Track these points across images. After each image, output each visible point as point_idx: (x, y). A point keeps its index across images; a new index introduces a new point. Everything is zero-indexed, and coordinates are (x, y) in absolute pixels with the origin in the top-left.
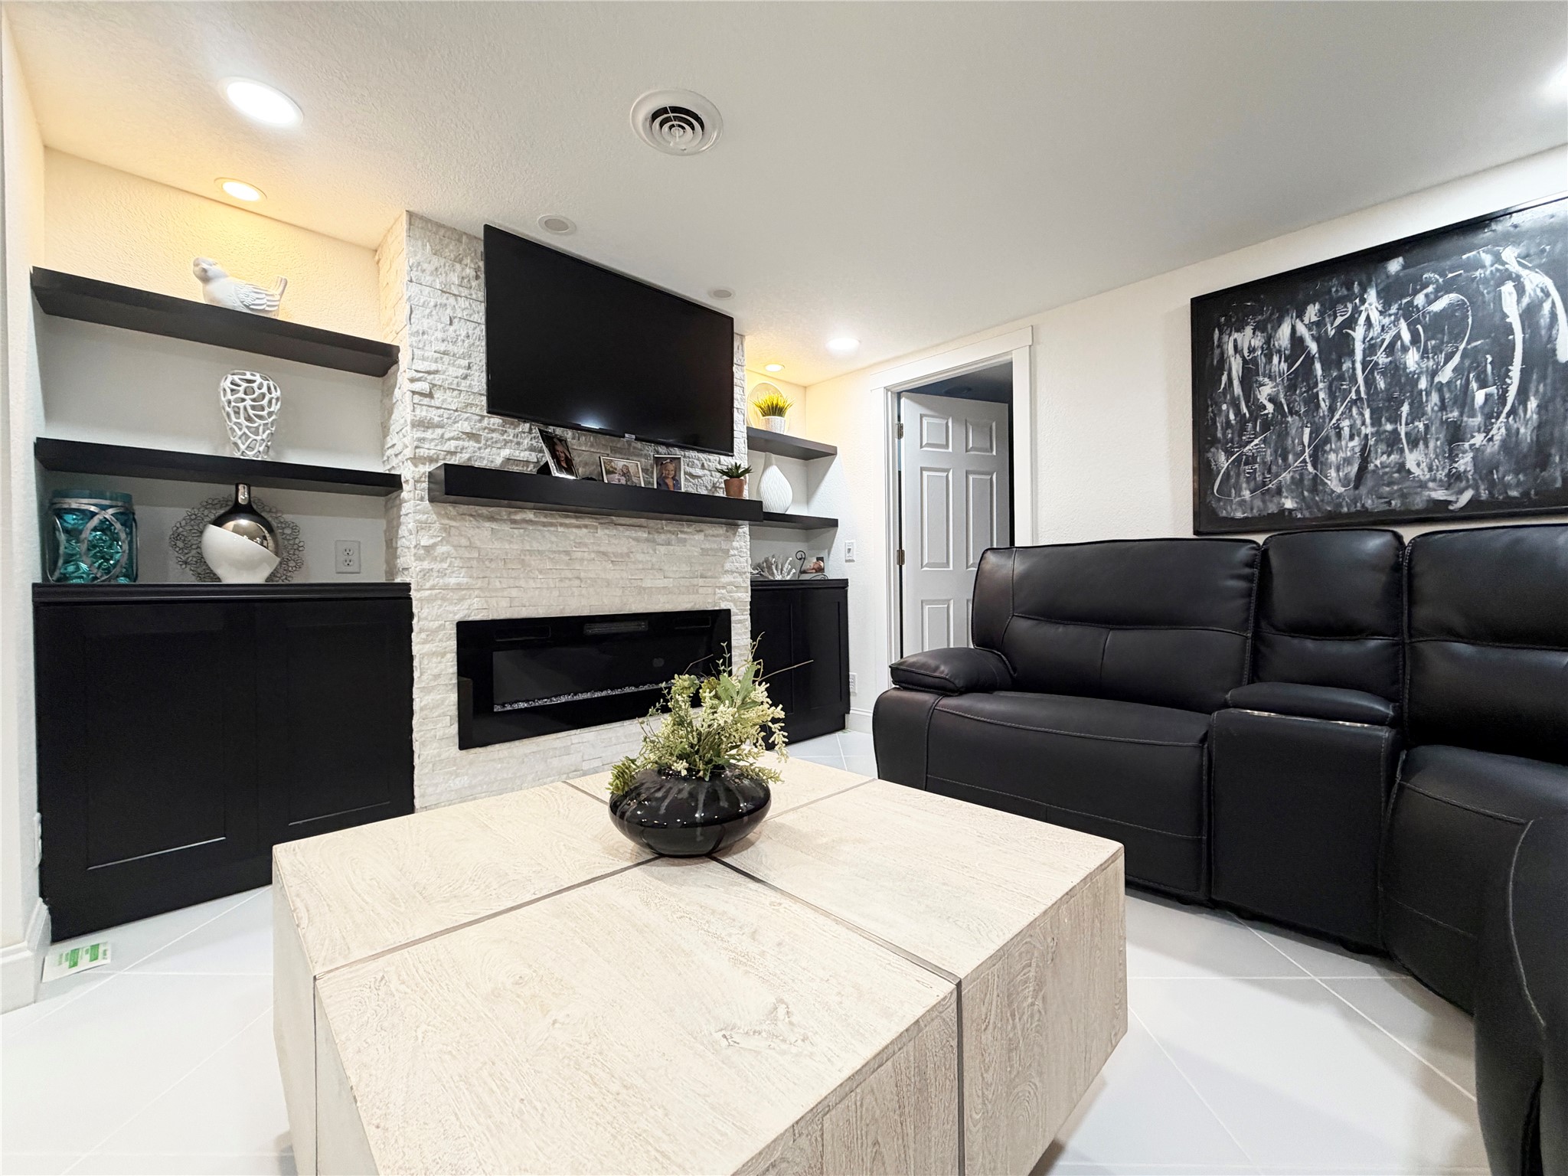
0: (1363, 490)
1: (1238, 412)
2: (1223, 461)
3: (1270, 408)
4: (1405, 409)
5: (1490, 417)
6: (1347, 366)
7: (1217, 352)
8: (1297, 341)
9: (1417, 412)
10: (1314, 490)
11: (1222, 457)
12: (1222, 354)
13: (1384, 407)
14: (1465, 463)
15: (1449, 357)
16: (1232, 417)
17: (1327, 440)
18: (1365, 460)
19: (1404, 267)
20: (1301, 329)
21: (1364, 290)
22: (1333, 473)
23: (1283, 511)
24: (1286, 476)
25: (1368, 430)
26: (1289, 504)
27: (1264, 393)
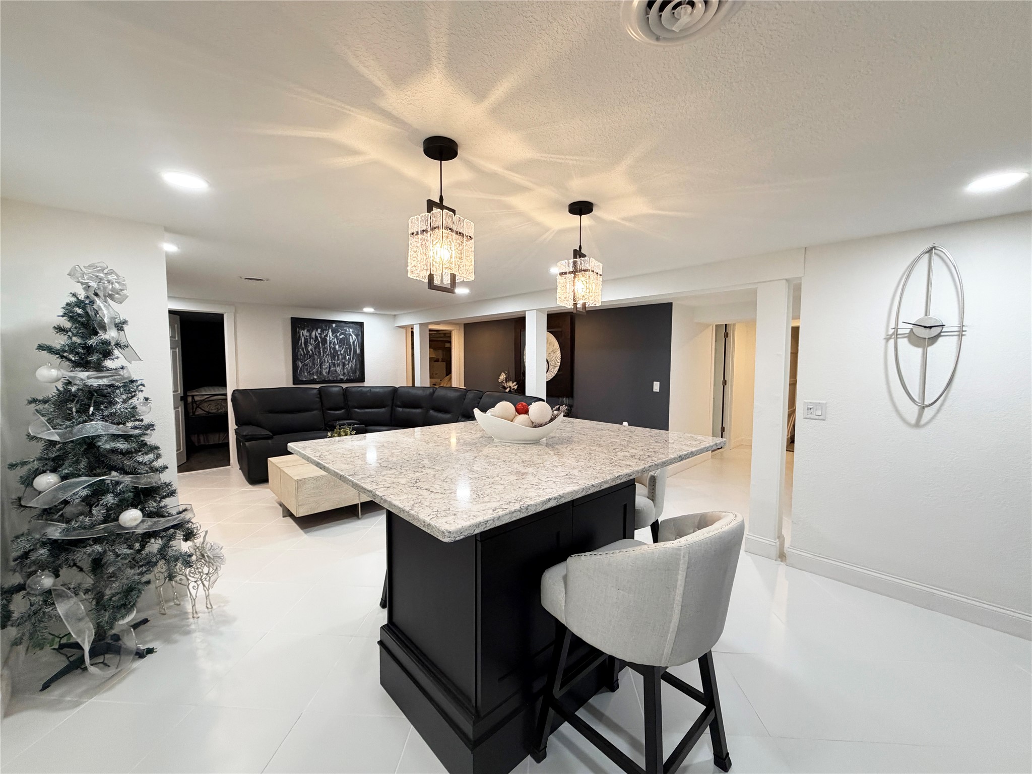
0: (329, 375)
1: (303, 352)
2: (300, 365)
3: (311, 352)
4: (336, 358)
5: (349, 362)
6: (326, 346)
7: (298, 334)
8: (316, 337)
9: (338, 359)
10: (320, 374)
11: (300, 363)
12: (299, 335)
13: (333, 358)
14: (345, 371)
15: (343, 348)
16: (302, 353)
17: (322, 362)
18: (330, 368)
19: (336, 326)
20: (317, 334)
21: (329, 330)
22: (324, 371)
23: (314, 379)
24: (314, 370)
25: (330, 361)
26: (315, 377)
27: (310, 348)
